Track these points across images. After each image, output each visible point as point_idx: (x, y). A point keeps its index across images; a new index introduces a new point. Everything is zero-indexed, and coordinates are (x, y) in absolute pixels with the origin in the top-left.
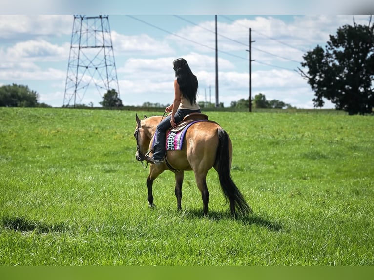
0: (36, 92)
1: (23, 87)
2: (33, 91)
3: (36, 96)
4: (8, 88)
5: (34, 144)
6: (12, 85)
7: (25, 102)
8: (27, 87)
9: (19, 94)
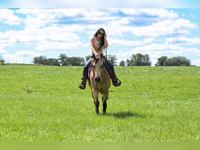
0: (189, 60)
1: (183, 58)
2: (188, 59)
3: (190, 62)
4: (175, 58)
5: (168, 85)
6: (177, 57)
7: (184, 65)
8: (185, 57)
9: (181, 61)
